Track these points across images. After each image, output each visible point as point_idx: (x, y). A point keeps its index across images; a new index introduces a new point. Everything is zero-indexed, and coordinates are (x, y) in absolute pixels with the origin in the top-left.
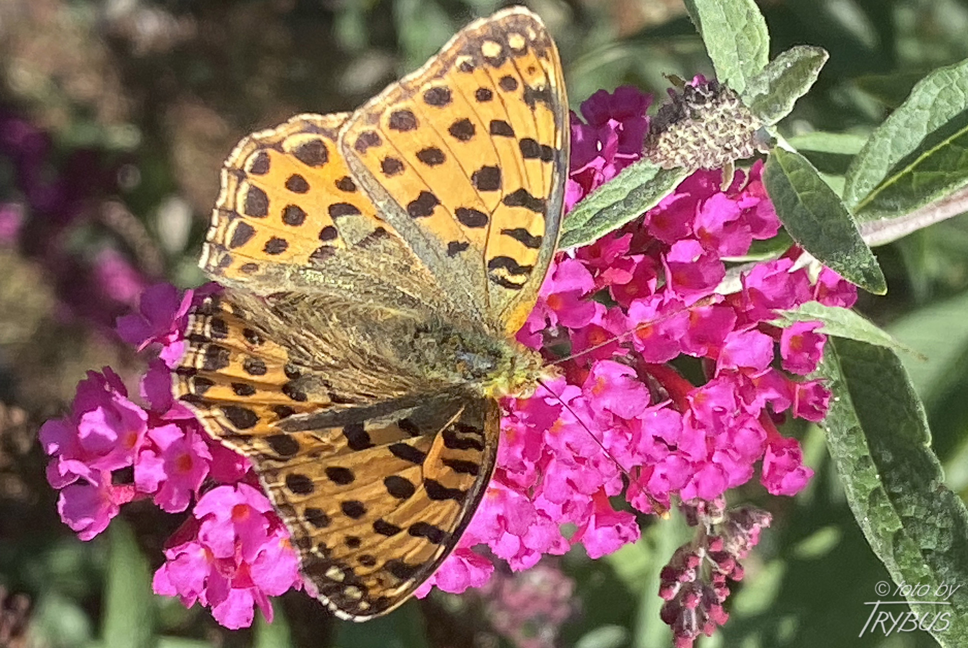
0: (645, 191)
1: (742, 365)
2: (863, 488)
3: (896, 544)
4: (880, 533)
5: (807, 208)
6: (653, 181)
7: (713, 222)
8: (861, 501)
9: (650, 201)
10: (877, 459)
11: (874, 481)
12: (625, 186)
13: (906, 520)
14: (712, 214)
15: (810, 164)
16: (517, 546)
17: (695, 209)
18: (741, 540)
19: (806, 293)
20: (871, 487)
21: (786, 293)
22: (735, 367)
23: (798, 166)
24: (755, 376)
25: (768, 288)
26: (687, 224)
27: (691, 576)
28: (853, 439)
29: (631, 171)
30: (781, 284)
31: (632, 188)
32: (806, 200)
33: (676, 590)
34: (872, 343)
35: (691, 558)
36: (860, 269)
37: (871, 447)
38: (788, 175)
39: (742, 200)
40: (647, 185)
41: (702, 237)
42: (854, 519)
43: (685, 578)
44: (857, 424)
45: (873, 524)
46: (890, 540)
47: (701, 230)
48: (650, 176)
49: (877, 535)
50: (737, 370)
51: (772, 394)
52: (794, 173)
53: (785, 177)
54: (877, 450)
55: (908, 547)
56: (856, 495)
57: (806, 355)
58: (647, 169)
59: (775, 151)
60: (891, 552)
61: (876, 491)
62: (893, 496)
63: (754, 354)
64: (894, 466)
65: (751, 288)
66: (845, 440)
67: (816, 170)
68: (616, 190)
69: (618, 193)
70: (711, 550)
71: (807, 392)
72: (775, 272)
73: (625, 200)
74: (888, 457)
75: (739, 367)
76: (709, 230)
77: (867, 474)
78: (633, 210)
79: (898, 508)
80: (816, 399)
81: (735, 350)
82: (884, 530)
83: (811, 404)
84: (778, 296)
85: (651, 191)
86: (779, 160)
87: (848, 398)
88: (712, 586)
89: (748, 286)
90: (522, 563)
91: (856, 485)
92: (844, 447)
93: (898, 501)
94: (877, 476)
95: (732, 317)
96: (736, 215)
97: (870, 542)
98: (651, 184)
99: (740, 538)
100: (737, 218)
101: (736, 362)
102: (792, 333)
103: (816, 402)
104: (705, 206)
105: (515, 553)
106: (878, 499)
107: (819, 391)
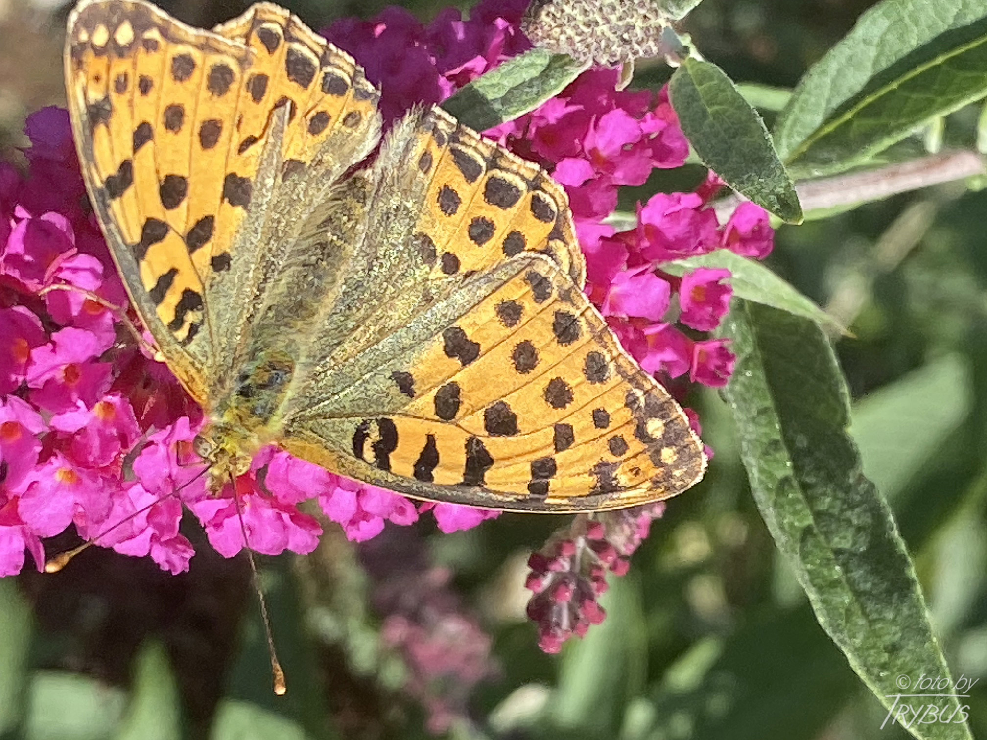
0: (528, 90)
1: (632, 315)
2: (770, 475)
3: (803, 540)
4: (787, 527)
5: (717, 125)
6: (536, 78)
7: (610, 142)
8: (768, 489)
9: (534, 100)
10: (790, 443)
11: (785, 468)
12: (505, 82)
13: (818, 515)
14: (608, 134)
15: (725, 75)
16: (353, 509)
17: (589, 125)
18: (627, 530)
19: (713, 237)
20: (780, 474)
21: (689, 232)
22: (624, 316)
23: (711, 78)
24: (650, 331)
25: (668, 225)
26: (577, 141)
27: (564, 565)
28: (763, 420)
29: (512, 66)
30: (685, 222)
31: (511, 85)
32: (716, 114)
33: (546, 581)
34: (793, 312)
35: (565, 544)
36: (774, 195)
37: (784, 431)
38: (699, 88)
39: (645, 121)
40: (530, 83)
41: (594, 157)
42: (756, 506)
43: (555, 567)
44: (769, 403)
45: (779, 515)
46: (798, 535)
47: (594, 151)
48: (535, 73)
49: (782, 528)
50: (627, 319)
51: (669, 355)
52: (705, 86)
53: (694, 90)
54: (791, 433)
55: (817, 545)
56: (761, 482)
57: (710, 309)
58: (532, 65)
59: (686, 62)
60: (798, 550)
61: (786, 480)
62: (805, 487)
63: (646, 302)
64: (809, 452)
65: (648, 225)
66: (753, 419)
67: (732, 82)
68: (493, 85)
69: (496, 90)
70: (590, 537)
71: (708, 355)
72: (678, 208)
73: (502, 98)
74: (802, 441)
75: (630, 317)
76: (604, 153)
77: (776, 461)
78: (511, 110)
79: (811, 500)
80: (719, 363)
81: (625, 295)
82: (791, 525)
83: (712, 368)
84: (681, 236)
85: (535, 89)
86: (690, 72)
87: (761, 374)
88: (588, 579)
89: (644, 221)
90: (359, 529)
91: (761, 471)
92: (751, 428)
93: (809, 492)
94: (789, 464)
95: (623, 254)
96: (636, 137)
97: (773, 535)
98: (534, 83)
99: (626, 527)
100: (638, 140)
101: (625, 309)
102: (693, 282)
103: (718, 367)
104: (601, 123)
105: (350, 516)
106: (786, 488)
107: (724, 355)
